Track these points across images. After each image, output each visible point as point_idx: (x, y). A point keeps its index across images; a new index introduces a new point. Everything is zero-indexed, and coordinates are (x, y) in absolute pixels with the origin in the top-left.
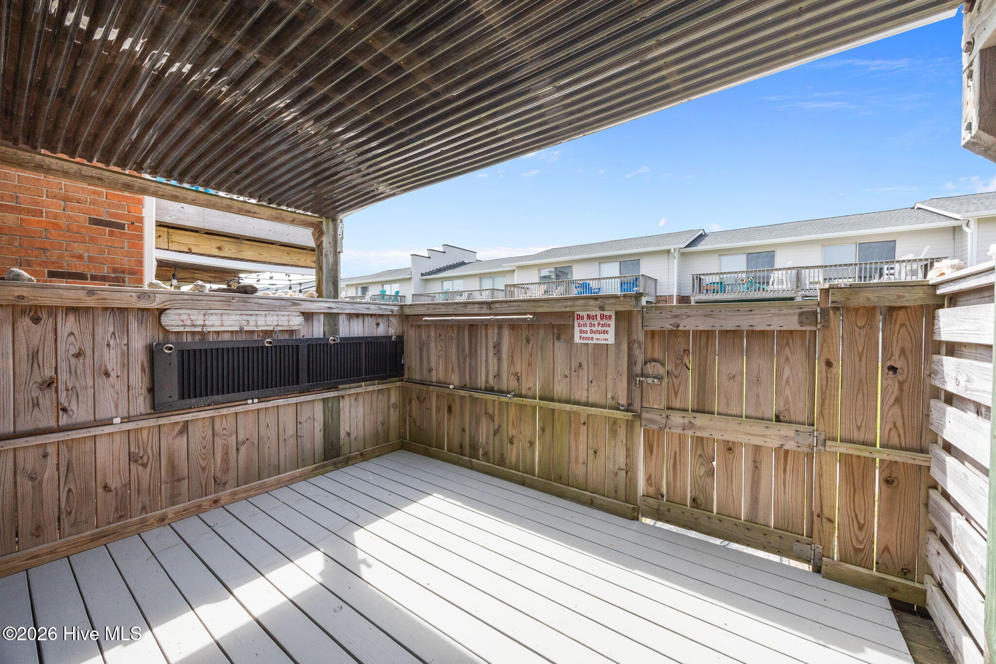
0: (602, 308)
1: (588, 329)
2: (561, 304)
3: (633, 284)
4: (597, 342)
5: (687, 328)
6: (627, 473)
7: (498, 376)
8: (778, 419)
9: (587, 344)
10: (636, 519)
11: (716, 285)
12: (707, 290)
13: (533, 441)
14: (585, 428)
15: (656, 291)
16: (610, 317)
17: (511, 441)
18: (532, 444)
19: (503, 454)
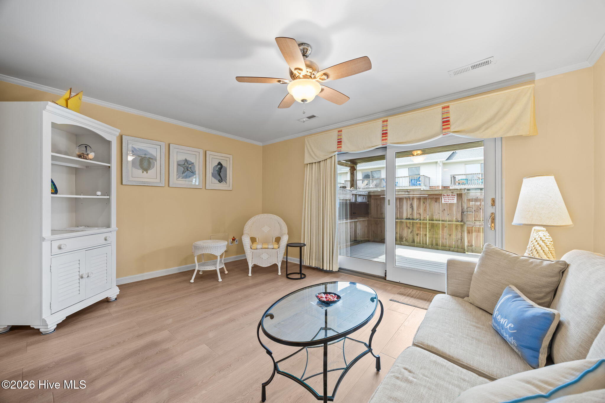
0: (452, 193)
1: (447, 199)
2: (438, 192)
3: (418, 180)
4: (450, 203)
5: (481, 198)
6: (461, 240)
7: (412, 214)
9: (447, 203)
10: (465, 253)
11: (464, 180)
12: (459, 183)
13: (426, 234)
14: (446, 228)
15: (429, 184)
16: (455, 195)
17: (417, 235)
18: (426, 235)
19: (414, 239)
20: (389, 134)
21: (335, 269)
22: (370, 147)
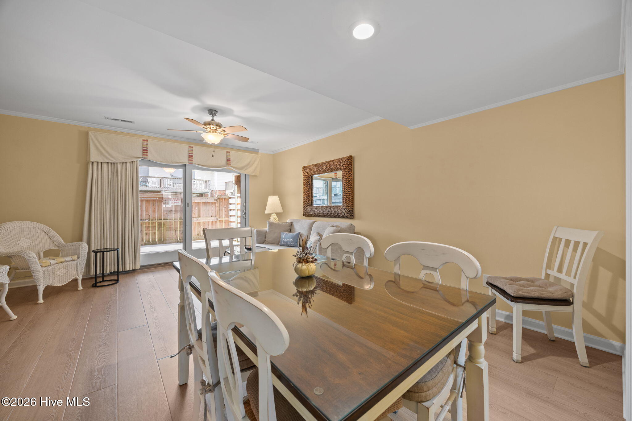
8: (211, 216)
16: (179, 199)
17: (146, 234)
18: (155, 233)
19: (143, 239)
20: (194, 157)
21: (138, 267)
22: (179, 163)
